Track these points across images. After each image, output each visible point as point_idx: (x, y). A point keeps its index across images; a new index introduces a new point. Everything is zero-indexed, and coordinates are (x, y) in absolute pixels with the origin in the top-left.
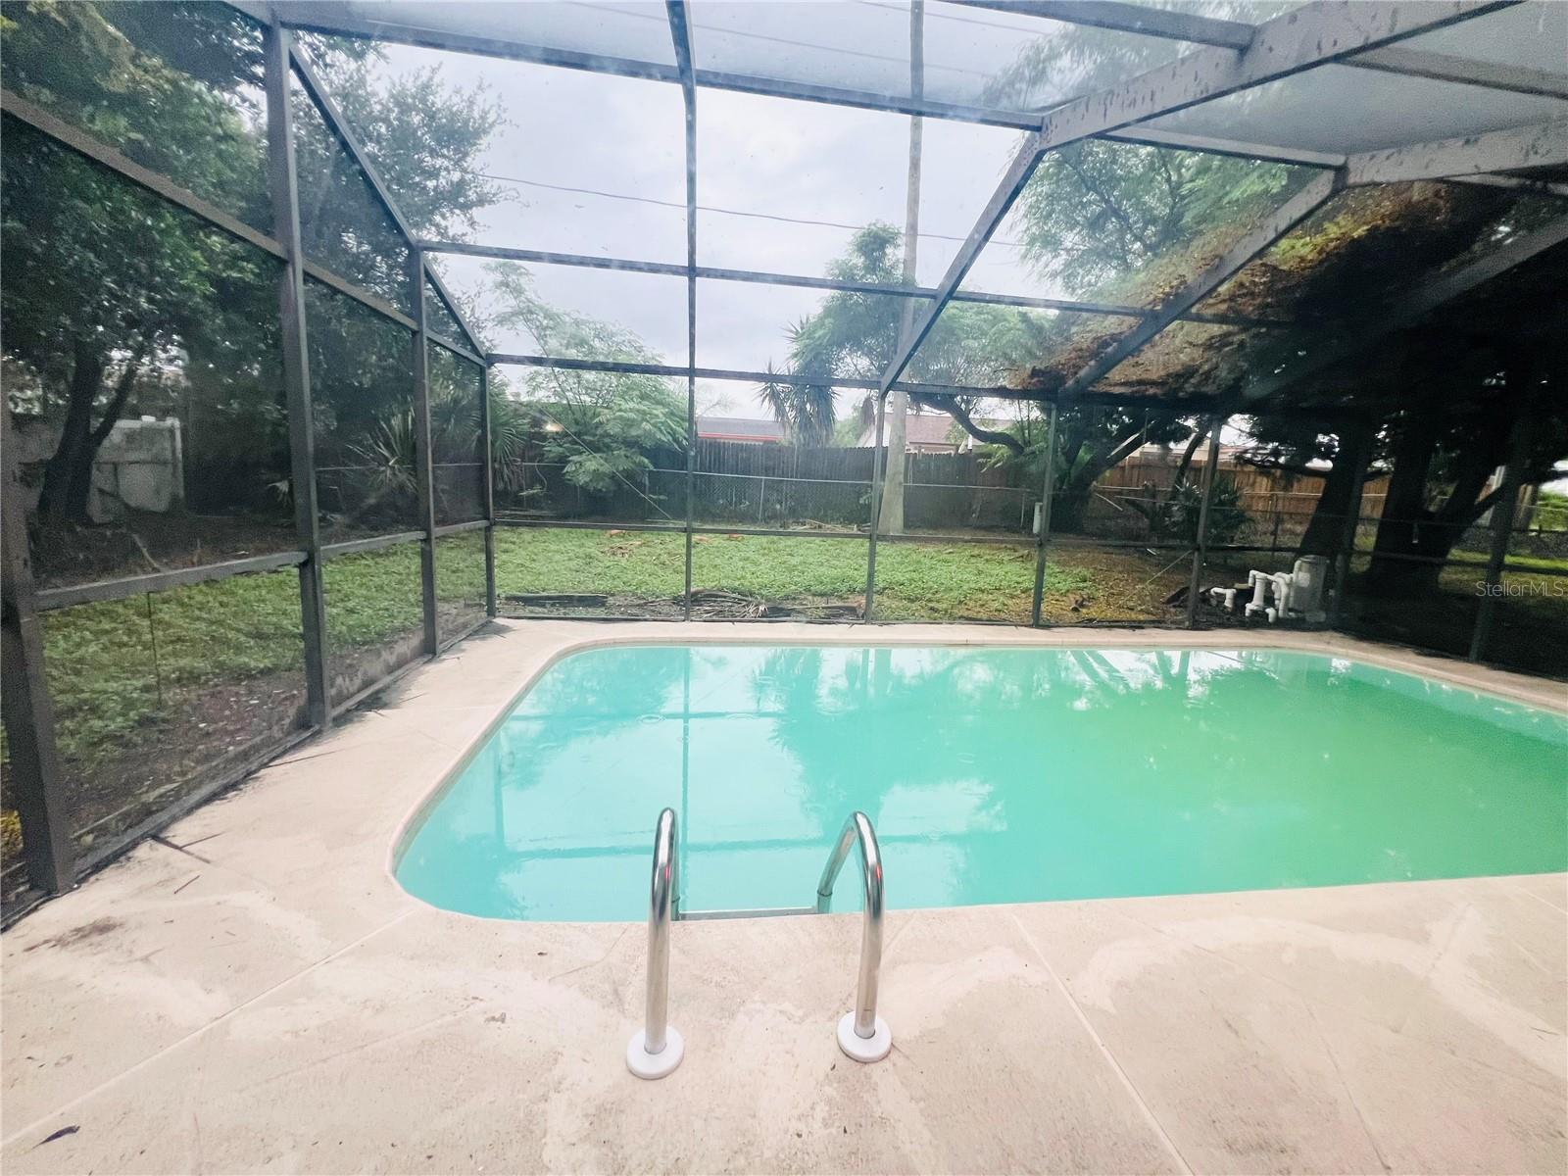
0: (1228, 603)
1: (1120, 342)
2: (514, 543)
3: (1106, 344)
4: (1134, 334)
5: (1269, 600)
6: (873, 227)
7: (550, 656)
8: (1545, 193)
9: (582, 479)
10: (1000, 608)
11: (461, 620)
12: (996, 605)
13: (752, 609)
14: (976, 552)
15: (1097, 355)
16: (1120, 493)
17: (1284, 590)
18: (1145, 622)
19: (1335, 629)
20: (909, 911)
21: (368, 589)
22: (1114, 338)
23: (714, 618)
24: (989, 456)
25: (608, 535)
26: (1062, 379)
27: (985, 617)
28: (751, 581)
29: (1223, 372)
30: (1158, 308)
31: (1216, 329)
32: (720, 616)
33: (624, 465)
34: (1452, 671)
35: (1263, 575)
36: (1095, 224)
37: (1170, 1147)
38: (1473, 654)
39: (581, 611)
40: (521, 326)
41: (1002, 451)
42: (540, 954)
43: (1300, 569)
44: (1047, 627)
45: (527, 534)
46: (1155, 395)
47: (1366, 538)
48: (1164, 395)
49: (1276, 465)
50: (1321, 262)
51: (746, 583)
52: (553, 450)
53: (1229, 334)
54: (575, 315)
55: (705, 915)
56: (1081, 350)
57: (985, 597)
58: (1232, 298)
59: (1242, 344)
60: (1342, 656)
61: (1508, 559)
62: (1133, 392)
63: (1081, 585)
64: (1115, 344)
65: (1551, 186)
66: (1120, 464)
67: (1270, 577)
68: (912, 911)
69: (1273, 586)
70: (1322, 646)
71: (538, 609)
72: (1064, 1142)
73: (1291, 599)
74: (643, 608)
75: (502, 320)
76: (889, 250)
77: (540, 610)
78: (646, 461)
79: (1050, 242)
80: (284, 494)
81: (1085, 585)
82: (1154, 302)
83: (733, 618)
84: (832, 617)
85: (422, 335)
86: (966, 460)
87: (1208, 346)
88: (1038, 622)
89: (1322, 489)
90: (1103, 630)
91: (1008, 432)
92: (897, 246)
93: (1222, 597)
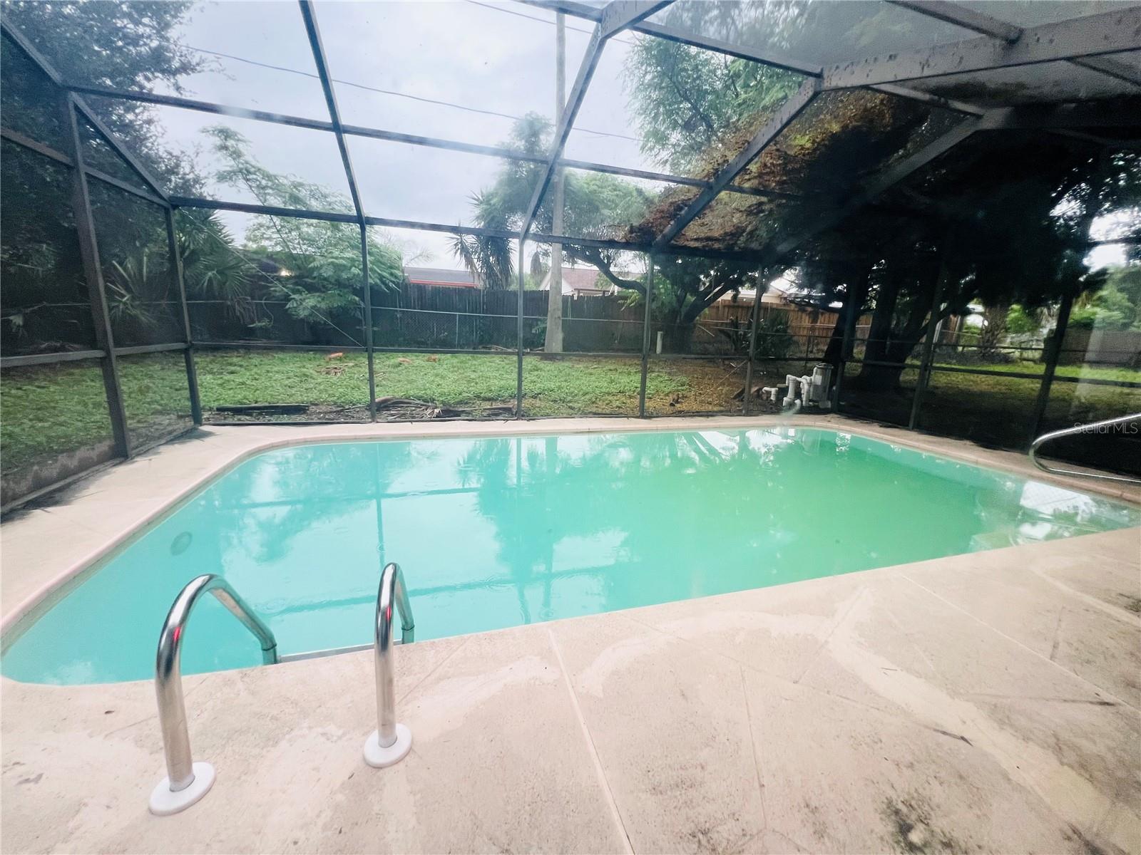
0: (773, 398)
1: (690, 206)
2: (241, 366)
3: (680, 208)
4: (697, 200)
5: (798, 394)
6: (529, 118)
7: (240, 454)
8: (946, 106)
9: (303, 314)
10: (619, 405)
11: (170, 428)
12: (618, 403)
13: (429, 411)
14: (612, 368)
15: (675, 215)
16: (716, 325)
17: (806, 387)
18: (716, 412)
19: (835, 413)
20: (466, 636)
21: (86, 405)
22: (685, 203)
23: (397, 419)
24: (625, 298)
25: (327, 359)
26: (653, 235)
27: (608, 412)
28: (433, 391)
29: (763, 233)
30: (711, 180)
31: (753, 200)
32: (403, 418)
33: (337, 303)
34: (899, 436)
35: (794, 377)
36: (688, 126)
37: (609, 799)
38: (911, 425)
39: (285, 418)
40: (241, 183)
41: (634, 294)
42: (107, 713)
43: (816, 373)
44: (650, 417)
45: (256, 359)
46: (719, 249)
47: (859, 351)
48: (725, 249)
49: (809, 304)
50: (815, 150)
51: (428, 392)
52: (278, 289)
53: (761, 204)
54: (293, 179)
55: (303, 656)
56: (663, 212)
57: (610, 398)
58: (760, 175)
59: (771, 211)
60: (846, 432)
61: (935, 365)
62: (704, 246)
63: (680, 388)
64: (686, 208)
65: (950, 102)
66: (715, 304)
67: (799, 379)
68: (469, 635)
69: (801, 385)
70: (825, 424)
71: (243, 417)
72: (527, 808)
73: (811, 393)
74: (341, 413)
75: (222, 177)
76: (542, 137)
77: (248, 418)
78: (357, 299)
79: (661, 139)
80: (19, 326)
81: (683, 388)
82: (708, 175)
83: (413, 419)
84: (493, 415)
85: (78, 171)
86: (611, 300)
87: (749, 212)
88: (644, 414)
89: (836, 322)
90: (688, 419)
91: (638, 281)
92: (549, 134)
93: (769, 393)
